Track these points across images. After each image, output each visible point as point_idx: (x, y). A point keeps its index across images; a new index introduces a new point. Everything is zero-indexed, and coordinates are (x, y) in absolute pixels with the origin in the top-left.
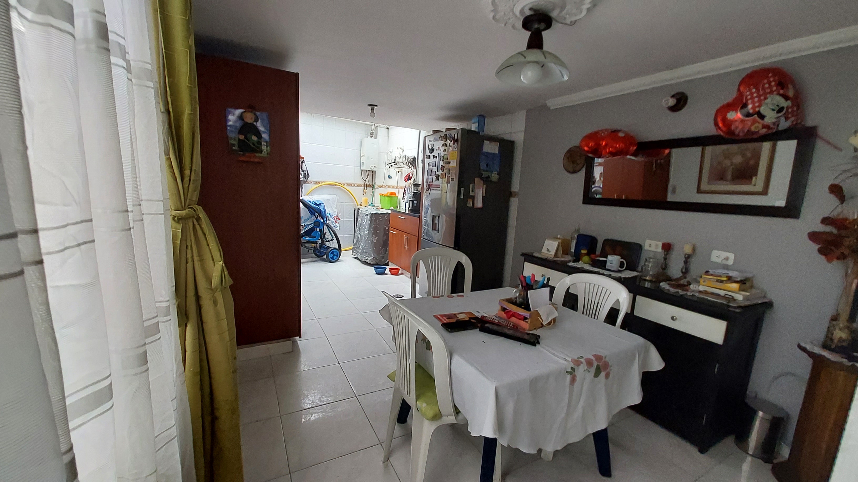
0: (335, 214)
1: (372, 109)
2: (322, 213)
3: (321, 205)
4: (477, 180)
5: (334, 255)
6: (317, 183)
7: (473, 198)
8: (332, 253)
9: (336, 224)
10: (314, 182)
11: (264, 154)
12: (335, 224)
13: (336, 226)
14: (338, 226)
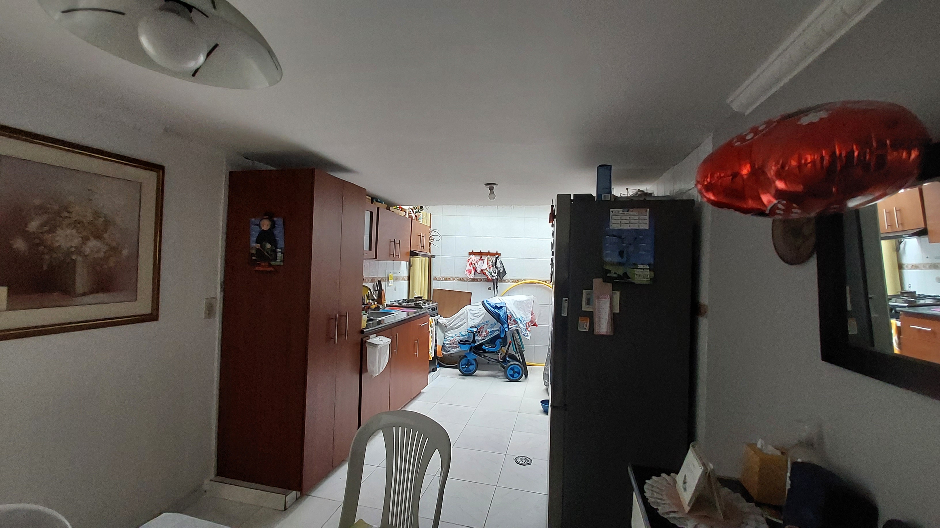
0: (527, 319)
1: (491, 189)
2: (500, 318)
3: (502, 308)
4: (597, 282)
5: (515, 372)
6: (515, 281)
7: (590, 315)
8: (512, 369)
9: (528, 332)
10: (512, 281)
11: (278, 262)
12: (524, 332)
13: (526, 335)
14: (529, 335)
